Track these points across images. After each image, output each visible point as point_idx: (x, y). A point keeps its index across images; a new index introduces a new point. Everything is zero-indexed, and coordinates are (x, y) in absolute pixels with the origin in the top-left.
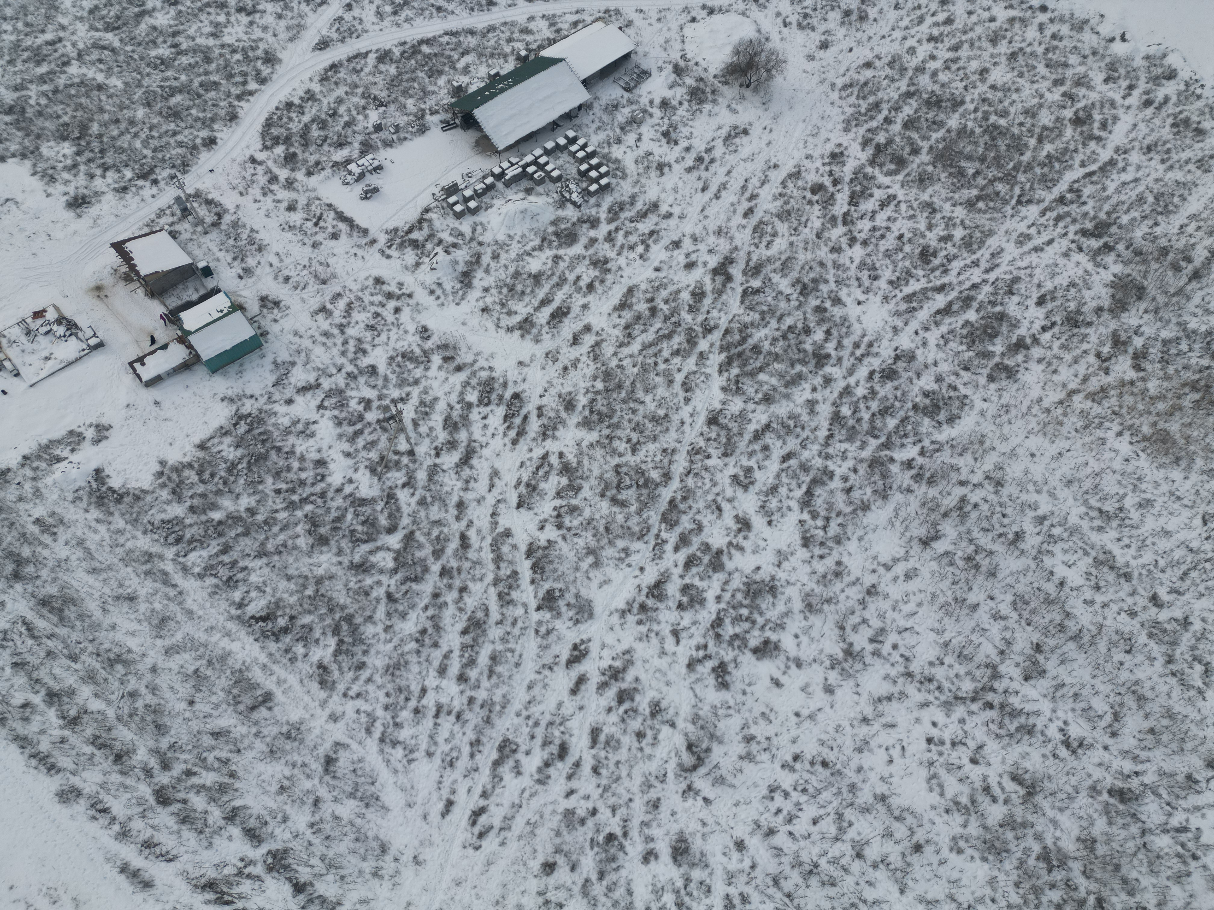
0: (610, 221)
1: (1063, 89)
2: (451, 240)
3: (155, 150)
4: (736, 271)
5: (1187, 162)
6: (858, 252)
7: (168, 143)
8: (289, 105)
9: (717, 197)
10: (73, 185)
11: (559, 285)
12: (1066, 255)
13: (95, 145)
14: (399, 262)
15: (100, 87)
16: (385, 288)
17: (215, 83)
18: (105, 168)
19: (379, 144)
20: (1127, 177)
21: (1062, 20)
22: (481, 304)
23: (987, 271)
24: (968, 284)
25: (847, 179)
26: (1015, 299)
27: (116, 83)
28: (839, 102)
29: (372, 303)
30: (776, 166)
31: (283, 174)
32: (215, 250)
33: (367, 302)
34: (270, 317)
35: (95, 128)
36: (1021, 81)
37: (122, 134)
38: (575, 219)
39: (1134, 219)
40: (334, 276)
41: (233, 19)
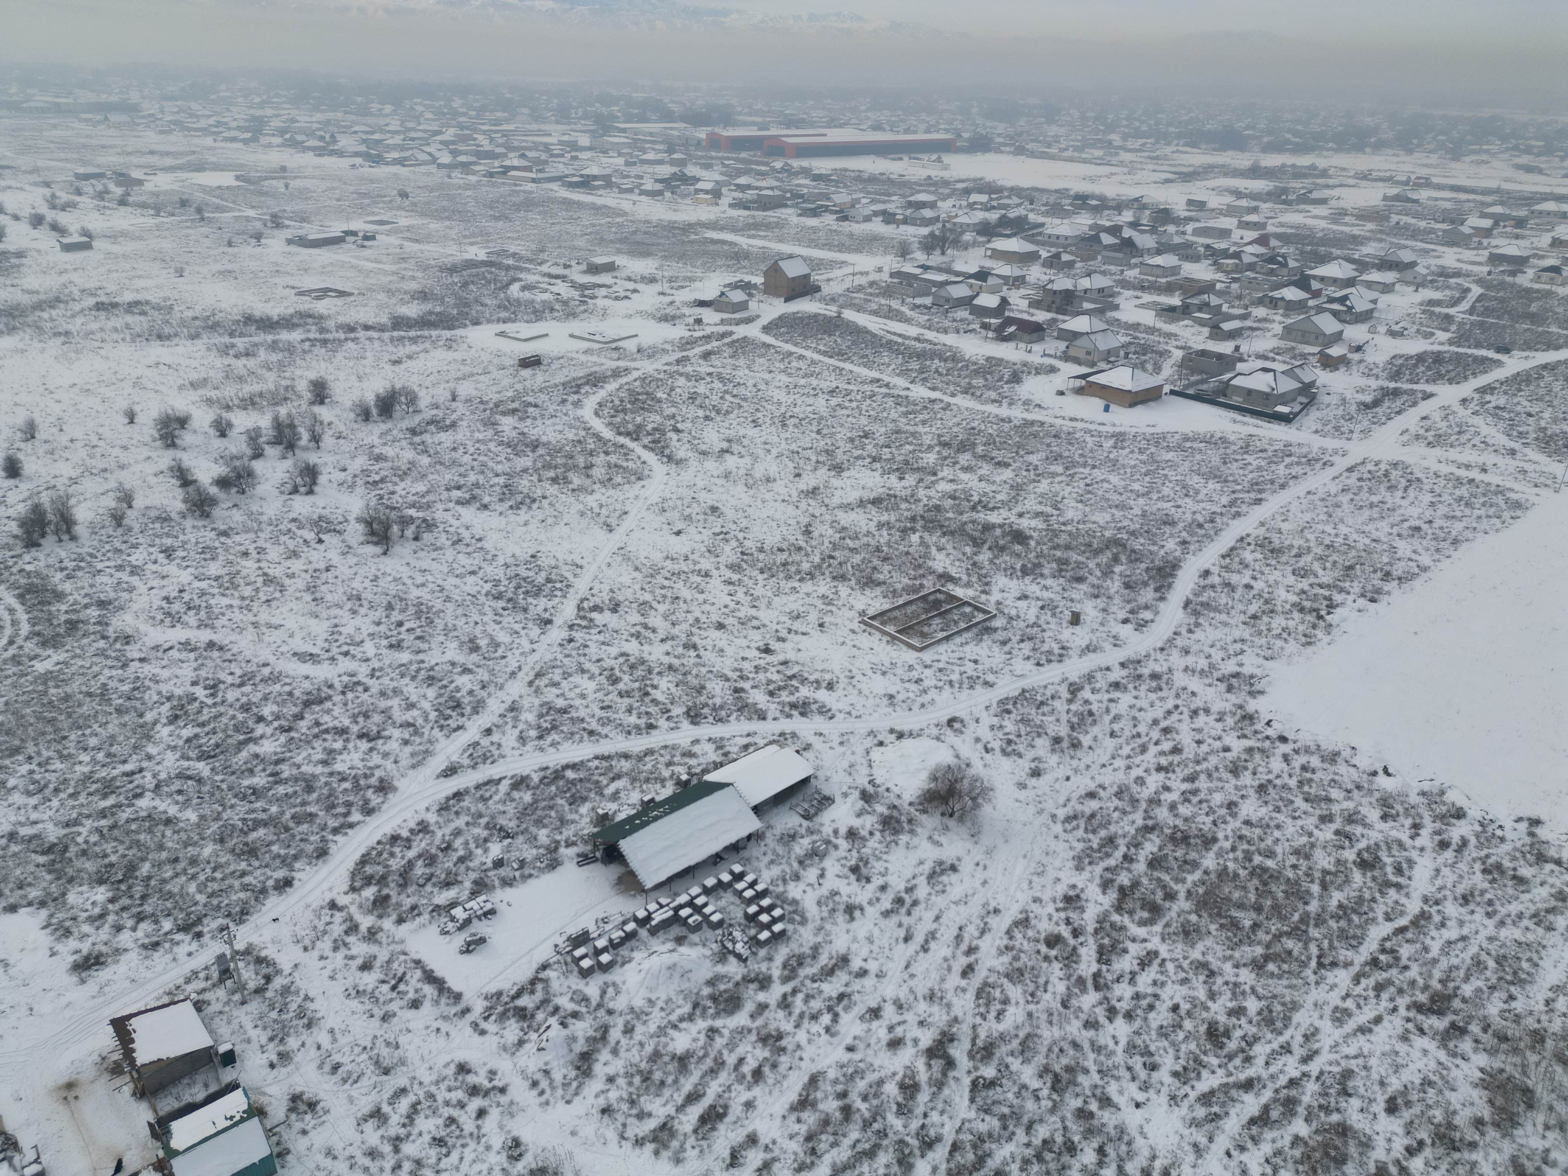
0: (785, 980)
1: (1334, 826)
2: (570, 1007)
3: (211, 895)
4: (959, 1052)
5: (1520, 916)
6: (1121, 1028)
7: (231, 887)
8: (395, 839)
9: (925, 949)
10: (90, 940)
11: (713, 1072)
12: (1405, 1038)
13: (138, 890)
14: (496, 1039)
15: (168, 822)
16: (471, 1079)
17: (311, 815)
18: (140, 918)
19: (497, 883)
20: (1452, 933)
21: (1307, 750)
22: (602, 1102)
23: (1306, 1060)
24: (1283, 1080)
25: (1090, 929)
26: (1355, 1103)
27: (192, 816)
28: (1064, 836)
29: (447, 1103)
30: (996, 911)
31: (366, 922)
32: (248, 1026)
33: (440, 1100)
34: (299, 1126)
35: (145, 869)
36: (1281, 817)
37: (177, 875)
38: (738, 978)
39: (1479, 990)
40: (403, 1062)
41: (351, 746)
